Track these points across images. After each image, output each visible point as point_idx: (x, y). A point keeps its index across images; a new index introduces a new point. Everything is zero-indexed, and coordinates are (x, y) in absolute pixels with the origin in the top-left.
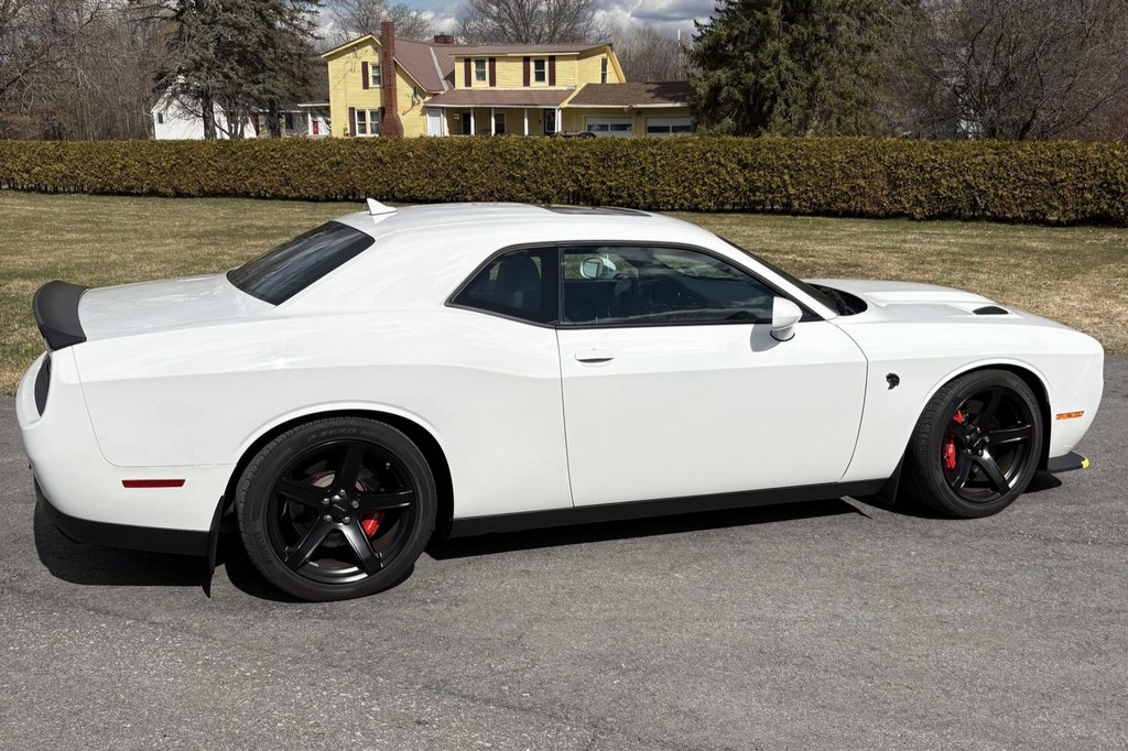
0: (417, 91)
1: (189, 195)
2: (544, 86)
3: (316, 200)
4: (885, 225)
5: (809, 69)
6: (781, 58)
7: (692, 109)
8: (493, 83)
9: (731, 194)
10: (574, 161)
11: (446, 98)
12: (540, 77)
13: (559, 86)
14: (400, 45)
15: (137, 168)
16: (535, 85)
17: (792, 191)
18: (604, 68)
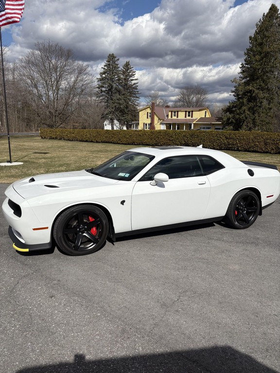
0: (159, 119)
1: (99, 142)
2: (190, 118)
3: (126, 144)
4: (262, 155)
5: (254, 114)
6: (246, 111)
7: (223, 123)
8: (177, 117)
9: (223, 145)
10: (184, 136)
11: (166, 121)
12: (189, 116)
13: (194, 118)
14: (156, 108)
15: (88, 136)
16: (188, 118)
17: (239, 145)
18: (206, 114)
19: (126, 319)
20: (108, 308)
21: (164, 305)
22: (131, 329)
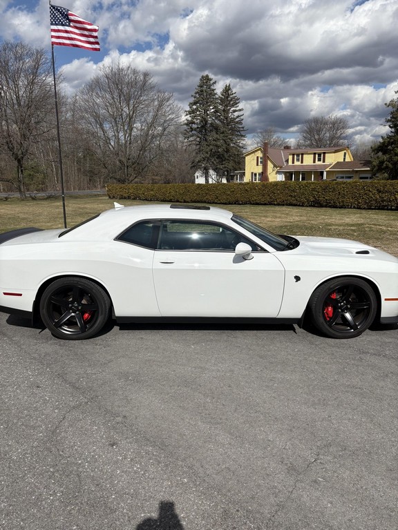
0: (275, 166)
2: (321, 163)
7: (372, 170)
8: (302, 162)
9: (374, 202)
10: (314, 190)
11: (285, 169)
12: (319, 160)
13: (326, 163)
14: (270, 150)
16: (317, 163)
18: (345, 156)
19: (229, 491)
20: (201, 470)
21: (292, 469)
22: (238, 511)
